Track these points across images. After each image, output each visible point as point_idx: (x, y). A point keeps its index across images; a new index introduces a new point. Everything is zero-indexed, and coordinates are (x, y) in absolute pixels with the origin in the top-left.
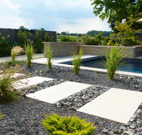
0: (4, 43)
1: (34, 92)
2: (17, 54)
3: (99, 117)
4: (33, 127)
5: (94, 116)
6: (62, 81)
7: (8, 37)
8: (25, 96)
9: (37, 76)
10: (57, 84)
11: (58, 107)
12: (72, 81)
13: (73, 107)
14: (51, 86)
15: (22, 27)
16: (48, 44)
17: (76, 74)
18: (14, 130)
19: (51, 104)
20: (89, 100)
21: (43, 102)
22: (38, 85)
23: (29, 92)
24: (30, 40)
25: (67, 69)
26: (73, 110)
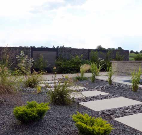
0: (78, 61)
1: (86, 102)
2: (85, 71)
3: (130, 127)
4: (72, 122)
5: (126, 125)
6: (116, 97)
7: (82, 56)
8: (78, 104)
9: (97, 90)
10: (110, 98)
11: (99, 114)
12: (126, 97)
13: (112, 116)
14: (104, 99)
15: (99, 46)
16: (115, 62)
17: (134, 92)
18: (58, 121)
19: (95, 111)
20: (131, 114)
21: (90, 109)
22: (93, 97)
23: (83, 101)
24: (101, 59)
25: (127, 87)
26: (111, 118)
